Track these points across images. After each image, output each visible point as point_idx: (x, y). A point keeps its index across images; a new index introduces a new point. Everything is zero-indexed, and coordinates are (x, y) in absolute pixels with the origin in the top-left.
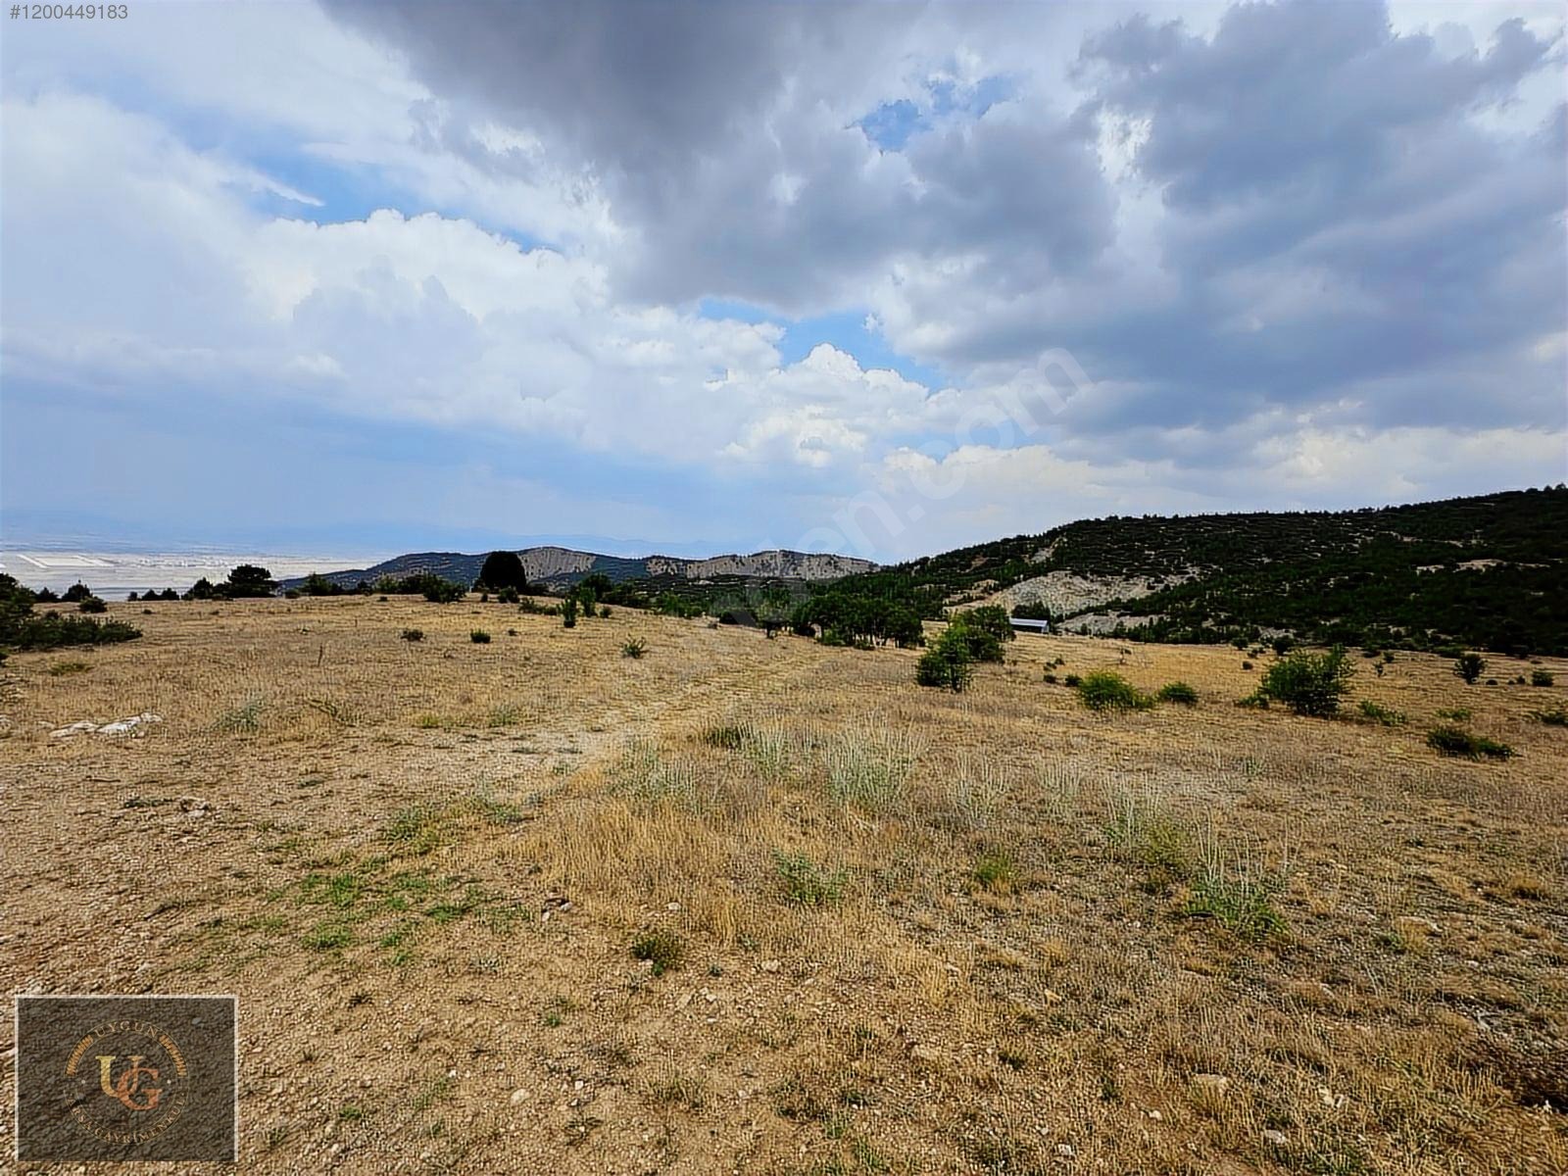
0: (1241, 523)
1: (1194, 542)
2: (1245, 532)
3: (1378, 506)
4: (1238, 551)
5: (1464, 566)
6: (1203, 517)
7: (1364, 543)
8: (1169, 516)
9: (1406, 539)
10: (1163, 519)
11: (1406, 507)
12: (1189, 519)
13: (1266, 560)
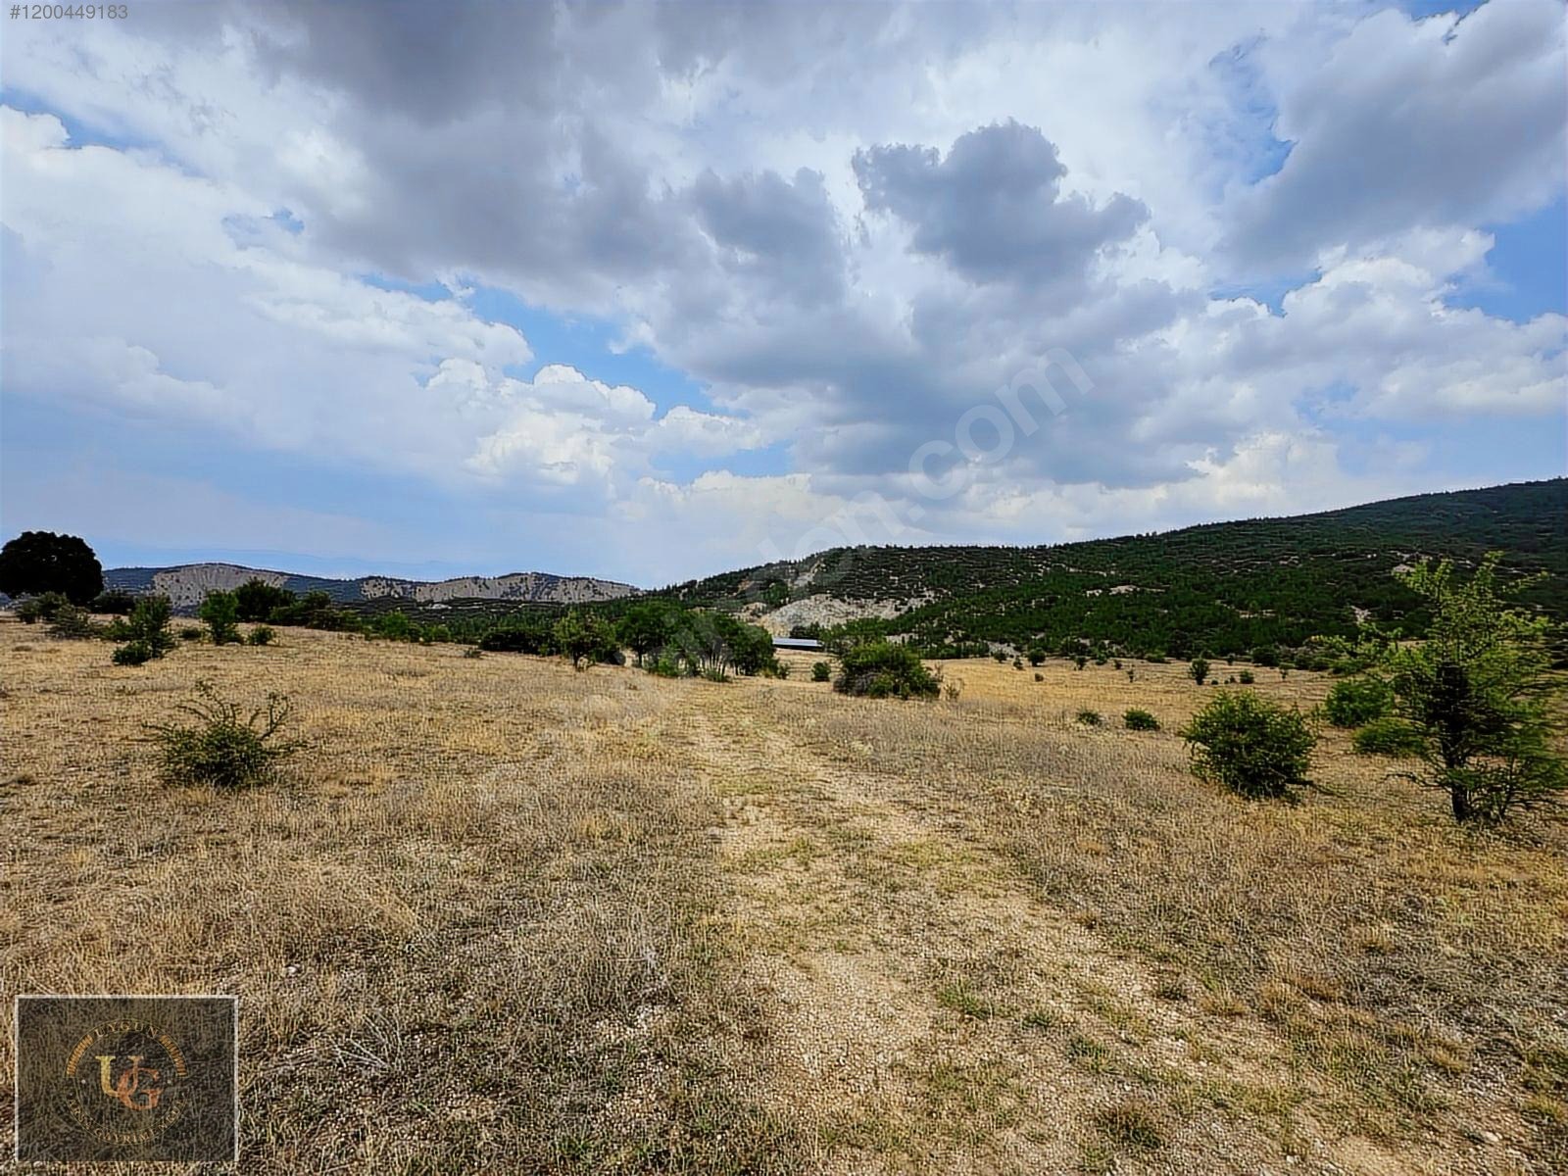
0: (961, 554)
1: (928, 569)
2: (964, 562)
3: (1050, 544)
4: (961, 577)
5: (1114, 591)
6: (931, 548)
7: (1045, 573)
8: (906, 547)
9: (1072, 570)
10: (901, 549)
11: (1067, 546)
12: (922, 549)
13: (981, 586)
